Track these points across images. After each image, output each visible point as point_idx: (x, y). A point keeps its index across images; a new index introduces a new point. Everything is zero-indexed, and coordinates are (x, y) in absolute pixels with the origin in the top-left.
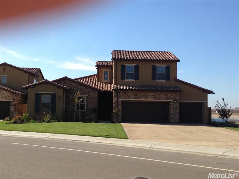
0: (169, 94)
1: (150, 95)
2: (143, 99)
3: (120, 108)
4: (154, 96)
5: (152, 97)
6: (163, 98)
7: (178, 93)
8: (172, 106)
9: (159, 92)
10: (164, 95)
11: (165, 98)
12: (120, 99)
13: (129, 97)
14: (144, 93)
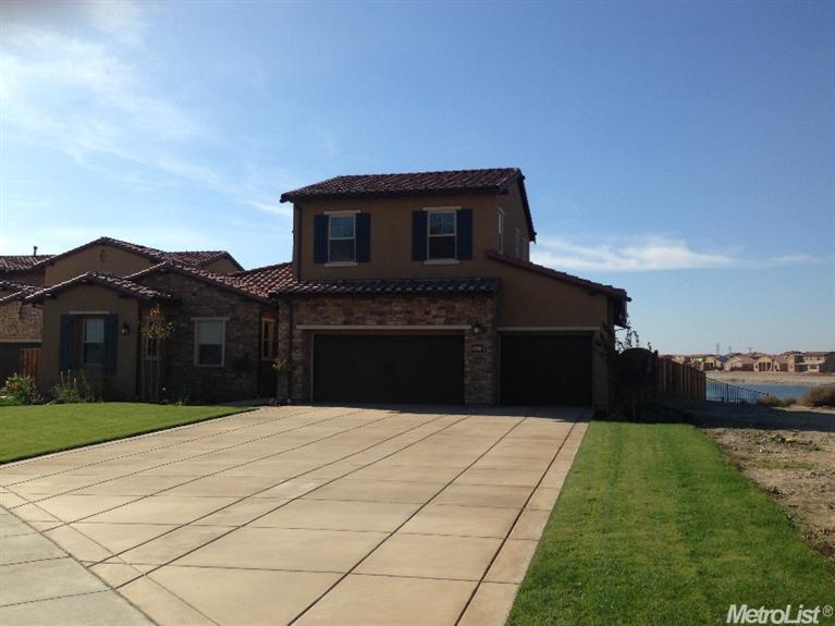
0: (457, 305)
1: (396, 309)
2: (371, 326)
3: (297, 356)
4: (408, 312)
5: (402, 316)
6: (437, 320)
7: (490, 302)
8: (467, 346)
9: (424, 300)
10: (440, 308)
11: (443, 320)
12: (299, 327)
13: (327, 317)
14: (375, 305)
